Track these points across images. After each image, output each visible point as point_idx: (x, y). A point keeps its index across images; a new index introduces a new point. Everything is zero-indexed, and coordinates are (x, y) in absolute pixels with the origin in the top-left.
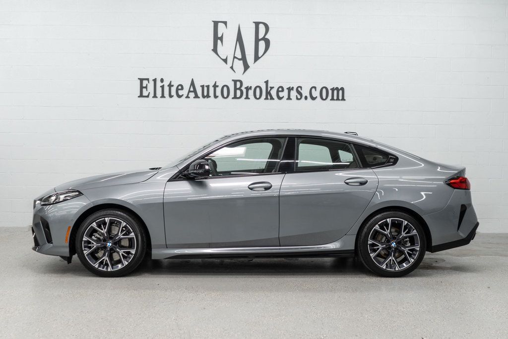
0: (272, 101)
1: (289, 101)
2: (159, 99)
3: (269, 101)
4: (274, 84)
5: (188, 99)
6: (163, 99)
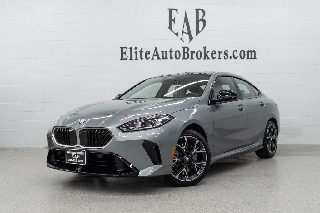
0: (208, 60)
1: (220, 60)
2: (134, 60)
4: (210, 49)
6: (136, 60)
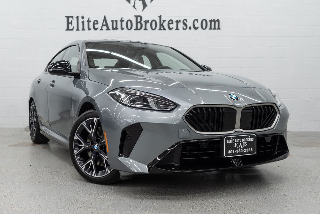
0: (164, 31)
1: (177, 31)
2: (81, 31)
3: (162, 31)
4: (166, 18)
5: (101, 31)
6: (83, 31)
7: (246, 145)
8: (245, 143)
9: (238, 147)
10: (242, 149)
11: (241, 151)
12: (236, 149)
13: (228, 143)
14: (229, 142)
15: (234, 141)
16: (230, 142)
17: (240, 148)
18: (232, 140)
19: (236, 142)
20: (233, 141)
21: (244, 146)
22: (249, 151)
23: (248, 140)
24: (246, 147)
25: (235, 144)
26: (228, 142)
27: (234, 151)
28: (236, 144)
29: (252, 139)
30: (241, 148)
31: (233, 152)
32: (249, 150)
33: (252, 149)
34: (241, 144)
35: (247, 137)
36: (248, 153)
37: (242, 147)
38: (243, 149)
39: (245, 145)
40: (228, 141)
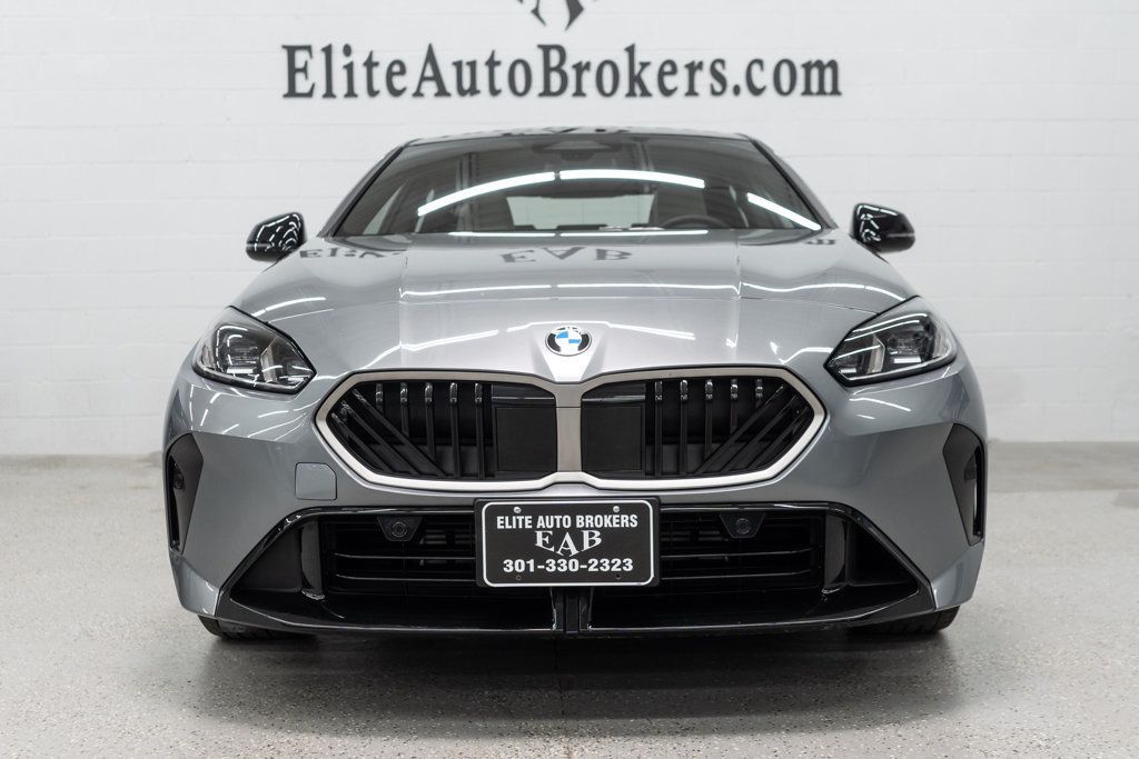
1: (692, 99)
2: (339, 102)
3: (639, 101)
4: (652, 54)
5: (419, 100)
7: (598, 541)
8: (591, 535)
9: (552, 549)
10: (575, 557)
11: (574, 566)
12: (541, 556)
13: (499, 527)
14: (508, 527)
15: (534, 522)
16: (511, 523)
17: (567, 555)
18: (520, 518)
19: (541, 529)
20: (527, 522)
21: (586, 546)
22: (614, 569)
23: (607, 521)
24: (597, 552)
25: (539, 534)
26: (501, 522)
27: (531, 562)
28: (544, 536)
29: (629, 521)
30: (569, 552)
31: (527, 566)
32: (611, 565)
33: (630, 561)
34: (568, 538)
35: (606, 510)
36: (610, 576)
37: (574, 551)
38: (583, 557)
39: (592, 542)
40: (499, 522)
